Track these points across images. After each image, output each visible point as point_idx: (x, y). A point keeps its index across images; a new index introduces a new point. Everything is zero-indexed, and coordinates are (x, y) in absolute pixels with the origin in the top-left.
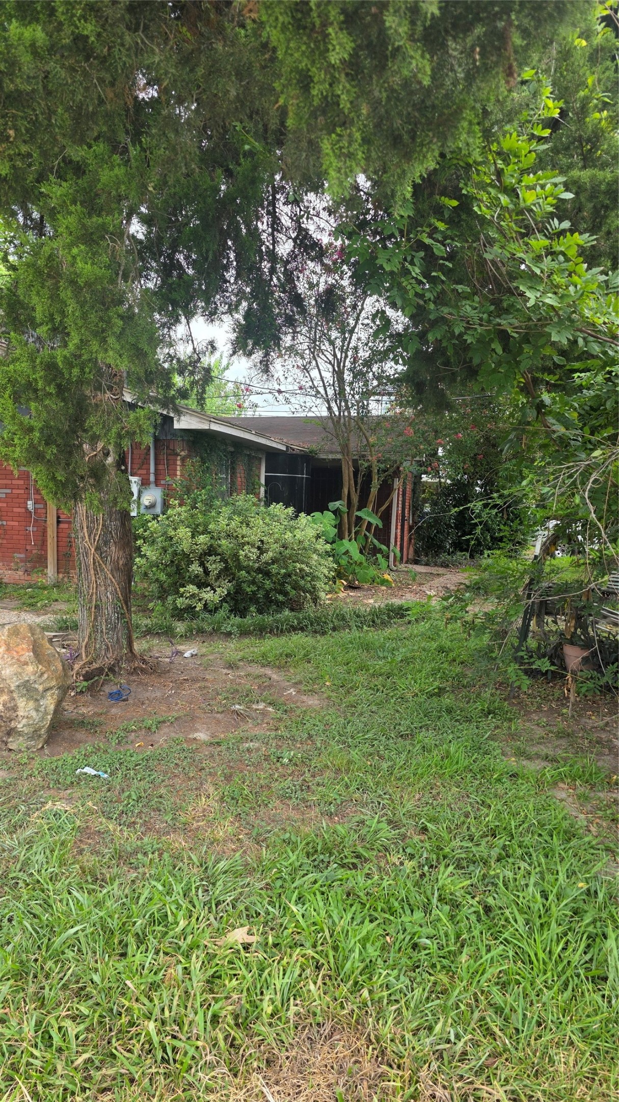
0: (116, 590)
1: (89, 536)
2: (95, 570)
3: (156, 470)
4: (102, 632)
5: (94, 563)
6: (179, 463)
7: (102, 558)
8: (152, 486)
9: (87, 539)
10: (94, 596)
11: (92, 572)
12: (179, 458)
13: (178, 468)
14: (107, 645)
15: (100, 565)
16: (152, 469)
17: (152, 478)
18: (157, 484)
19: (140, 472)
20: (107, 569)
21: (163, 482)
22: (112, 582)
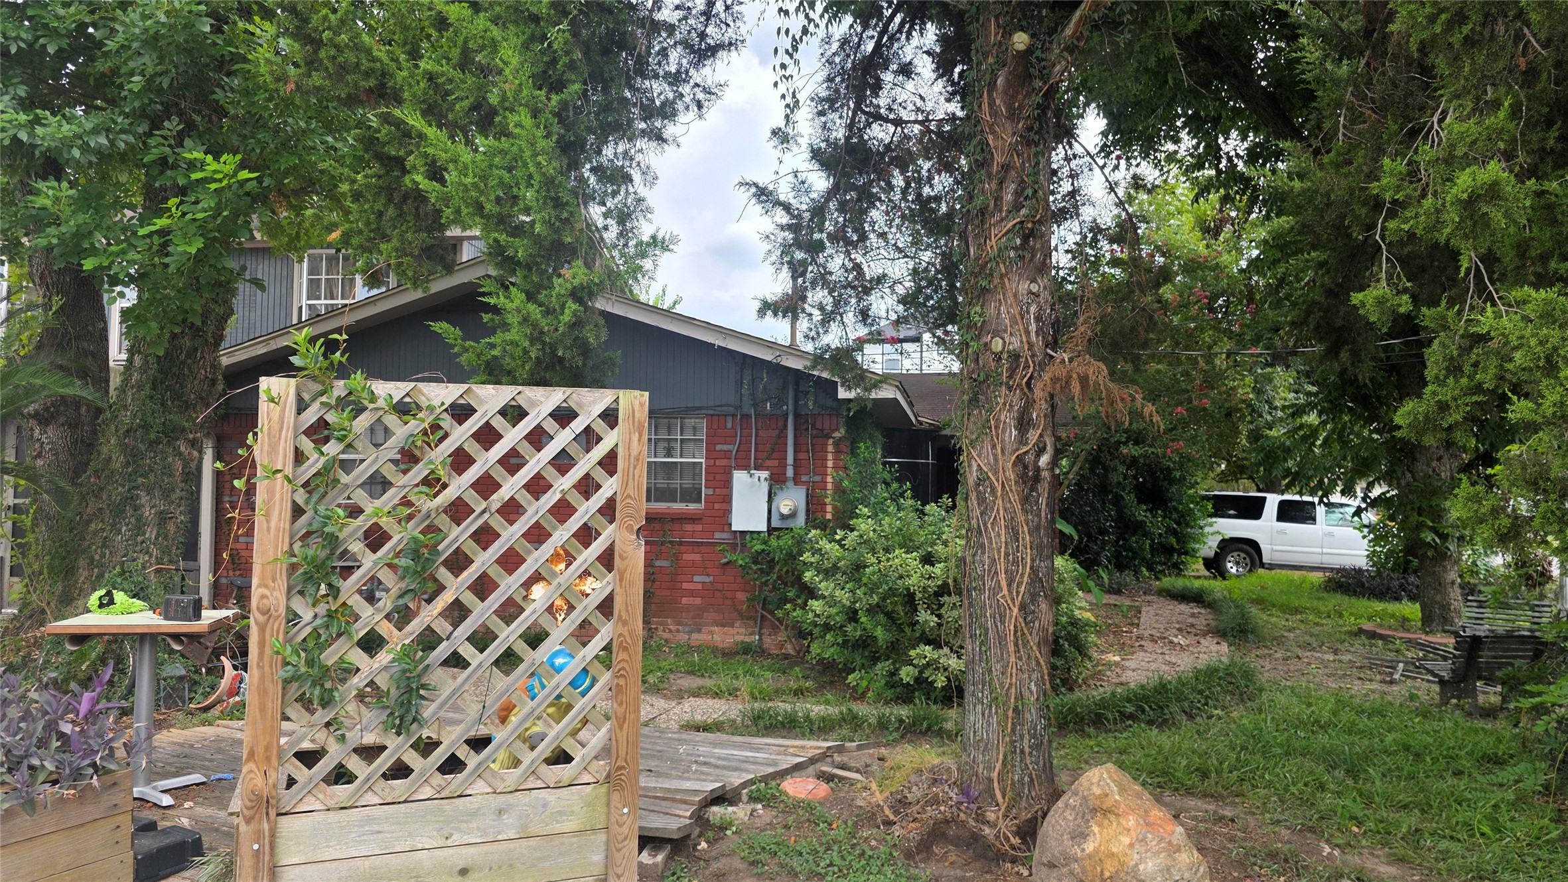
0: (1042, 677)
1: (1009, 586)
2: (1016, 645)
3: (795, 460)
4: (1022, 752)
5: (1016, 632)
6: (830, 448)
7: (1026, 623)
8: (790, 484)
9: (1005, 591)
10: (1013, 690)
11: (1012, 648)
12: (831, 441)
13: (830, 456)
14: (1030, 776)
15: (1023, 634)
16: (790, 459)
17: (790, 472)
18: (796, 481)
19: (768, 463)
20: (1033, 641)
21: (804, 478)
22: (1038, 663)
